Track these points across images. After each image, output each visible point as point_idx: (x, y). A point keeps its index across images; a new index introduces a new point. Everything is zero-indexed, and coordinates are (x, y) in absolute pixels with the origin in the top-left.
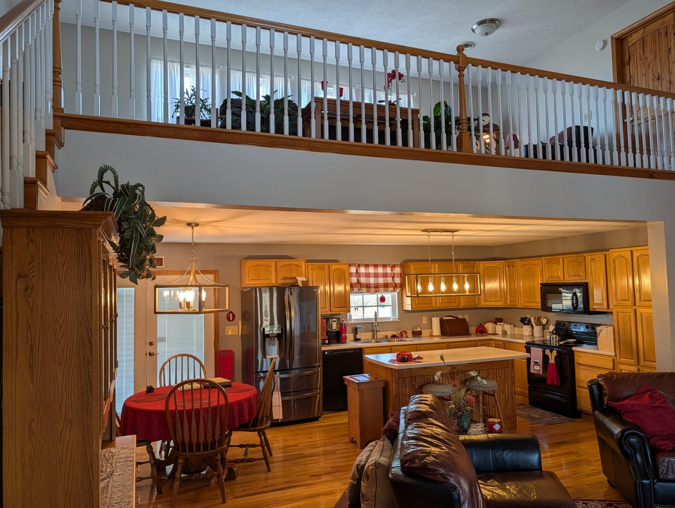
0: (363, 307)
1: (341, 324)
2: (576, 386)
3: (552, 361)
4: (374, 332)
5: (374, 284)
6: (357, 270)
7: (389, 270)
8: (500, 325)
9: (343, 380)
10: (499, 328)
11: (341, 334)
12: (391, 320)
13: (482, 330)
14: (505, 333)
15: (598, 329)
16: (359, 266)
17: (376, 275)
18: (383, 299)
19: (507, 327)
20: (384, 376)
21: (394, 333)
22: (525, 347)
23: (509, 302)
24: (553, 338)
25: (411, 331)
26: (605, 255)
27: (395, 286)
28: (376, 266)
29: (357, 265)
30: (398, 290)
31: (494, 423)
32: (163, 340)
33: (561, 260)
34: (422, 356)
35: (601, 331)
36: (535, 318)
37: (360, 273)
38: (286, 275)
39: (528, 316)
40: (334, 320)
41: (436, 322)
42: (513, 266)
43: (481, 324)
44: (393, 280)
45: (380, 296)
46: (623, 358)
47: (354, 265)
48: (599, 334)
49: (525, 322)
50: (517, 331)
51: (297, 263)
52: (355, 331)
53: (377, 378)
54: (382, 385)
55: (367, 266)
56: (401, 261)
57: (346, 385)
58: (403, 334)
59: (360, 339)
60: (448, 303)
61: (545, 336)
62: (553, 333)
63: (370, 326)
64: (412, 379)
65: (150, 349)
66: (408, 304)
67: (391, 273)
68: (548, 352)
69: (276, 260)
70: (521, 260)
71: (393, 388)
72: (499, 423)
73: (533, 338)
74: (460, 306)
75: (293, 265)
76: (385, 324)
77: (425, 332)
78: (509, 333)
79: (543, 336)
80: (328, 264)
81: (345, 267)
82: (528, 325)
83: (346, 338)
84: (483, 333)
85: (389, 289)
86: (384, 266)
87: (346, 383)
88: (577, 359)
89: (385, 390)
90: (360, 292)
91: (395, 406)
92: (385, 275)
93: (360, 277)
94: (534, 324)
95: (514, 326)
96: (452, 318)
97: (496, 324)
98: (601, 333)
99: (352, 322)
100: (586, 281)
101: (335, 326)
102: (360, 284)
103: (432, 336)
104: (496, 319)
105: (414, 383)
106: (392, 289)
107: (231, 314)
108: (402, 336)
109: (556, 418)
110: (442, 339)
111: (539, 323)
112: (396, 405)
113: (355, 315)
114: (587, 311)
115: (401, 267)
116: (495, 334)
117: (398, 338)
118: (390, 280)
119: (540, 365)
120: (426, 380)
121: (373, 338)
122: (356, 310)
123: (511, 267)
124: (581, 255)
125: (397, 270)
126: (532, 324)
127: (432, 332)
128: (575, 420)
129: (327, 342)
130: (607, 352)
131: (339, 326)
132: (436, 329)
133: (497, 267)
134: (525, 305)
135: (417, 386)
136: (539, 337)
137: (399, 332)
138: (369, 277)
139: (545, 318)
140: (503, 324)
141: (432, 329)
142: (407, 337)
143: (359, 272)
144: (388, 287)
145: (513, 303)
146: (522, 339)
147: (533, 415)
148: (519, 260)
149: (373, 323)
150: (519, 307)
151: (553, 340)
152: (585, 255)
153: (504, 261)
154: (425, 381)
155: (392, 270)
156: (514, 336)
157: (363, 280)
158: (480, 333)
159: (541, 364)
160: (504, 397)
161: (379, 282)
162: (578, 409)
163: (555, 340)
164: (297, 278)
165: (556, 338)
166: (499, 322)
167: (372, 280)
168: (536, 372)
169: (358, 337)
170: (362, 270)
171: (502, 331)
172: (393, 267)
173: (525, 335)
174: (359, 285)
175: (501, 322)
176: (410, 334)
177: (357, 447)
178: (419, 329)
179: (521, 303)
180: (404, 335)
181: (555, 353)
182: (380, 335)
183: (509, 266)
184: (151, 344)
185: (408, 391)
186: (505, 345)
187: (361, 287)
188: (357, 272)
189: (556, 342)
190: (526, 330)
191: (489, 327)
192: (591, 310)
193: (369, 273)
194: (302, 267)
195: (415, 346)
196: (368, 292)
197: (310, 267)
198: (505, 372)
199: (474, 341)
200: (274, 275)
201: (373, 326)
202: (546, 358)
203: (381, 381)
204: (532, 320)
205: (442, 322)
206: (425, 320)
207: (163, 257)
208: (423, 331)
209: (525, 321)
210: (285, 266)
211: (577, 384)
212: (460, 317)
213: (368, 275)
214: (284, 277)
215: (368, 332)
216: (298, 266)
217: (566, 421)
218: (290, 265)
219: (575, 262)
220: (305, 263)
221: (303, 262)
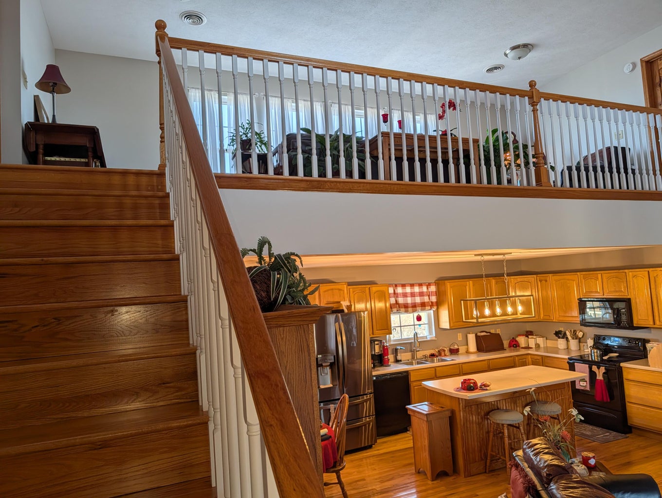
0: (401, 326)
1: (384, 347)
2: (626, 402)
3: (600, 377)
4: (414, 352)
5: (412, 303)
6: (394, 291)
7: (424, 289)
8: (532, 338)
10: (532, 342)
11: (383, 357)
12: (428, 339)
13: (514, 344)
14: (538, 346)
15: (648, 346)
16: (396, 286)
17: (413, 295)
18: (419, 318)
19: (540, 341)
20: (448, 404)
21: (432, 352)
22: (568, 362)
23: (542, 316)
24: (594, 352)
25: (448, 349)
26: (649, 271)
27: (432, 305)
28: (412, 285)
29: (394, 285)
30: (435, 308)
31: (589, 458)
33: (599, 276)
34: (488, 383)
35: (652, 348)
36: (571, 331)
37: (397, 293)
38: (329, 300)
39: (562, 329)
40: (376, 343)
41: (472, 338)
42: (546, 281)
43: (513, 338)
44: (429, 299)
45: (416, 314)
47: (390, 285)
48: (650, 351)
49: (560, 335)
50: (550, 343)
51: (339, 287)
52: (396, 351)
53: (442, 408)
54: (448, 414)
55: (403, 286)
56: (435, 279)
59: (401, 361)
61: (582, 349)
62: (593, 348)
63: (408, 346)
64: (478, 407)
66: (445, 323)
67: (427, 292)
68: (594, 368)
69: (318, 285)
70: (554, 274)
71: (460, 416)
72: (594, 457)
73: (571, 353)
75: (335, 289)
76: (424, 343)
77: (462, 349)
78: (542, 346)
79: (580, 349)
80: (369, 286)
81: (383, 288)
82: (563, 338)
83: (389, 360)
84: (516, 347)
85: (427, 308)
86: (420, 285)
88: (625, 375)
89: (452, 419)
90: (398, 312)
91: (464, 434)
92: (421, 294)
93: (397, 297)
94: (570, 338)
95: (546, 339)
96: (486, 334)
97: (528, 338)
98: (652, 349)
99: (392, 343)
100: (628, 297)
101: (377, 349)
102: (399, 304)
103: (468, 352)
104: (527, 332)
106: (429, 308)
108: (440, 354)
109: (610, 435)
110: (478, 357)
111: (575, 336)
113: (394, 337)
114: (631, 327)
115: (435, 285)
116: (528, 348)
117: (437, 357)
118: (426, 299)
119: (586, 381)
121: (413, 358)
122: (394, 330)
123: (544, 282)
124: (621, 271)
125: (433, 288)
126: (567, 338)
127: (468, 349)
128: (627, 435)
130: (657, 369)
131: (382, 349)
132: (472, 346)
133: (529, 282)
134: (561, 319)
137: (437, 350)
138: (407, 297)
139: (581, 331)
140: (535, 337)
141: (467, 345)
142: (445, 355)
143: (396, 292)
144: (425, 306)
145: (546, 317)
146: (558, 354)
147: (584, 432)
148: (552, 274)
149: (411, 343)
150: (554, 321)
151: (594, 354)
152: (626, 271)
153: (535, 276)
154: (489, 409)
155: (427, 289)
156: (547, 349)
157: (401, 300)
158: (513, 347)
159: (588, 379)
161: (416, 302)
162: (629, 425)
163: (596, 355)
164: (341, 302)
165: (597, 352)
166: (530, 335)
167: (409, 300)
168: (582, 388)
169: (399, 358)
170: (400, 290)
171: (535, 345)
172: (429, 285)
173: (559, 348)
174: (397, 305)
175: (532, 335)
176: (447, 353)
177: (427, 478)
178: (456, 347)
179: (556, 317)
180: (443, 354)
181: (603, 369)
182: (420, 354)
183: (541, 281)
185: (474, 418)
186: (543, 361)
187: (399, 307)
188: (394, 293)
190: (561, 343)
191: (522, 340)
192: (635, 325)
193: (406, 293)
194: (344, 291)
195: (458, 365)
196: (407, 312)
197: (351, 290)
198: (562, 394)
199: (511, 356)
200: (317, 300)
201: (412, 346)
202: (592, 375)
203: (447, 410)
204: (568, 333)
205: (478, 338)
206: (460, 337)
208: (460, 347)
209: (558, 334)
210: (328, 290)
211: (627, 399)
212: (493, 331)
213: (405, 295)
214: (327, 302)
215: (407, 352)
216: (340, 290)
217: (619, 438)
218: (332, 289)
219: (615, 277)
220: (347, 287)
221: (345, 286)
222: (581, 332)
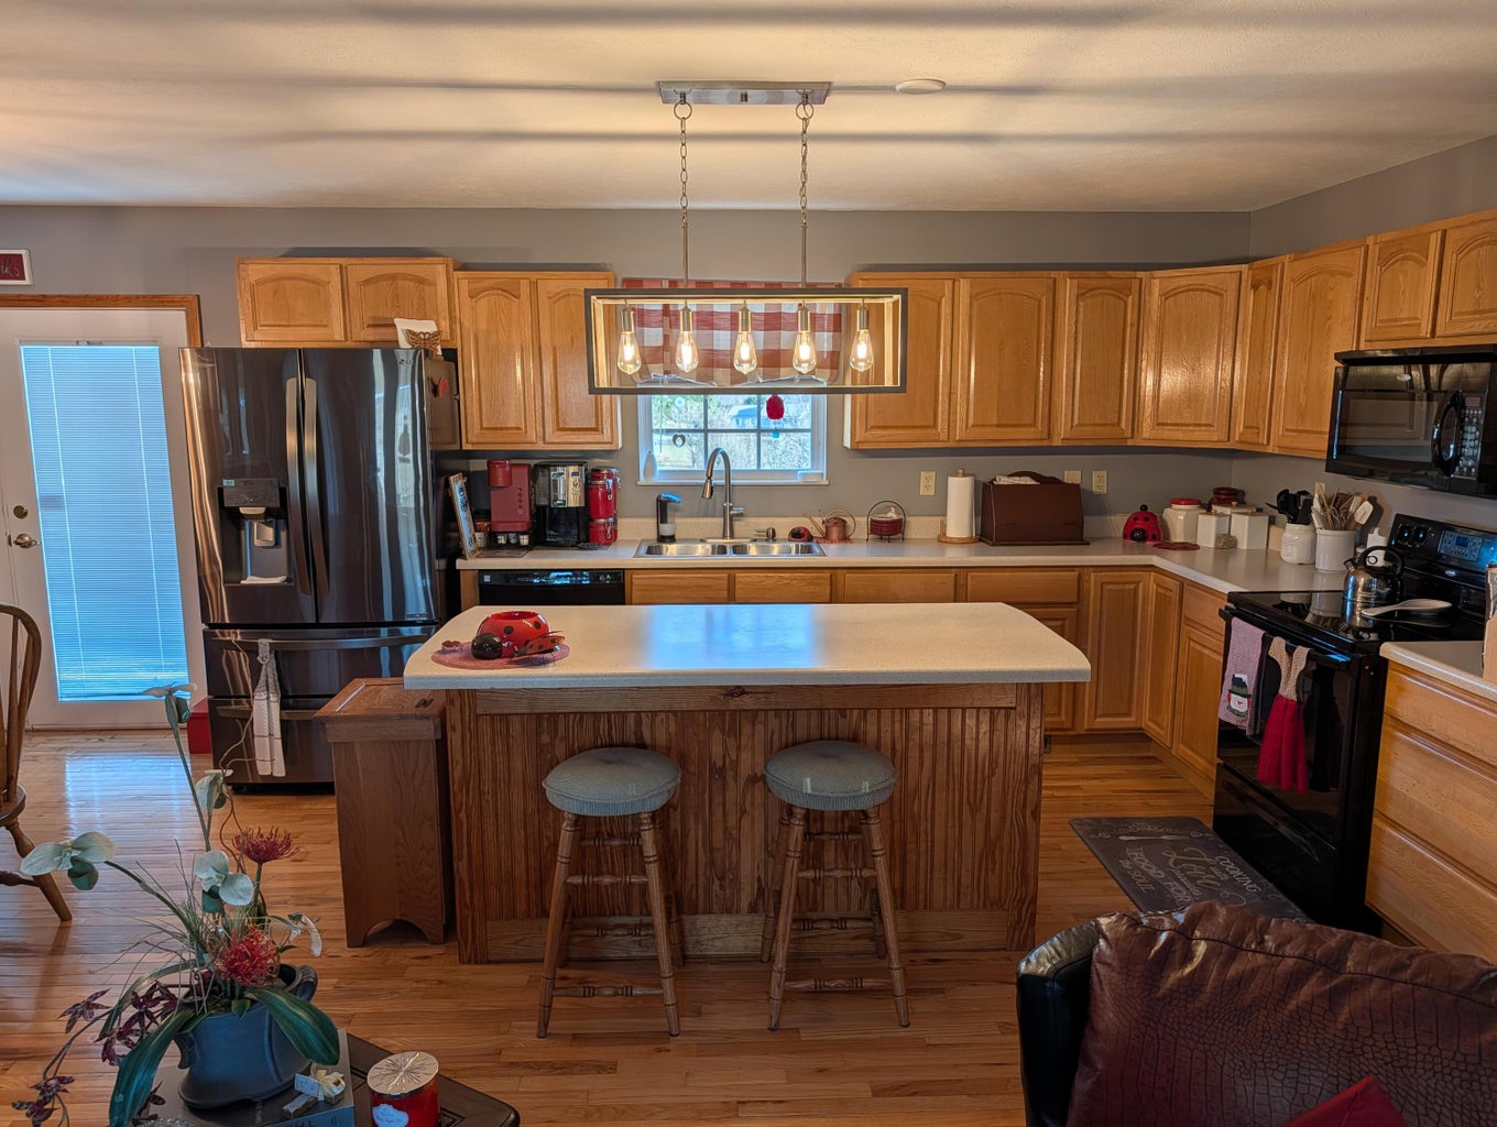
0: (706, 431)
2: (1377, 813)
3: (1288, 690)
8: (1221, 514)
10: (1207, 529)
11: (591, 520)
12: (802, 479)
13: (1143, 530)
14: (1227, 544)
16: (674, 286)
18: (776, 412)
19: (1242, 525)
21: (803, 523)
22: (1221, 613)
23: (1239, 428)
25: (866, 521)
29: (666, 284)
32: (54, 502)
36: (1328, 499)
38: (379, 314)
41: (960, 491)
42: (1271, 284)
43: (1152, 507)
51: (421, 271)
52: (663, 510)
56: (849, 274)
58: (838, 530)
59: (672, 539)
60: (998, 426)
62: (1359, 566)
65: (17, 527)
69: (342, 261)
70: (1300, 254)
74: (1049, 437)
75: (405, 277)
76: (773, 493)
77: (918, 527)
78: (1243, 545)
80: (532, 275)
82: (1299, 521)
83: (616, 530)
84: (1143, 539)
88: (1392, 698)
92: (773, 321)
93: (676, 324)
94: (1318, 522)
95: (1270, 523)
97: (1209, 511)
99: (657, 480)
103: (943, 540)
104: (1217, 492)
108: (824, 536)
110: (970, 555)
113: (671, 459)
116: (1185, 547)
117: (809, 541)
119: (1247, 696)
122: (679, 441)
123: (1263, 288)
126: (1312, 522)
127: (942, 527)
132: (959, 517)
134: (1287, 442)
137: (822, 520)
139: (1371, 500)
140: (1233, 511)
141: (944, 515)
142: (842, 540)
144: (779, 365)
145: (1255, 436)
150: (1270, 450)
153: (1244, 267)
159: (1251, 690)
160: (980, 828)
165: (1367, 589)
166: (1220, 503)
167: (724, 340)
168: (1233, 720)
169: (670, 529)
171: (1218, 538)
173: (1286, 558)
174: (669, 354)
175: (1228, 504)
176: (860, 526)
178: (892, 515)
179: (1277, 438)
180: (836, 534)
181: (1302, 658)
182: (747, 527)
183: (1255, 287)
184: (20, 513)
188: (667, 310)
190: (1292, 541)
191: (1178, 519)
194: (435, 284)
197: (466, 286)
199: (1072, 567)
200: (337, 310)
202: (1269, 671)
204: (1317, 503)
205: (983, 492)
206: (929, 485)
207: (23, 252)
208: (910, 520)
209: (1293, 507)
210: (377, 280)
211: (1379, 804)
212: (1071, 477)
213: (707, 321)
214: (374, 318)
215: (714, 516)
216: (421, 281)
218: (393, 277)
220: (448, 273)
221: (441, 269)
222: (1366, 504)
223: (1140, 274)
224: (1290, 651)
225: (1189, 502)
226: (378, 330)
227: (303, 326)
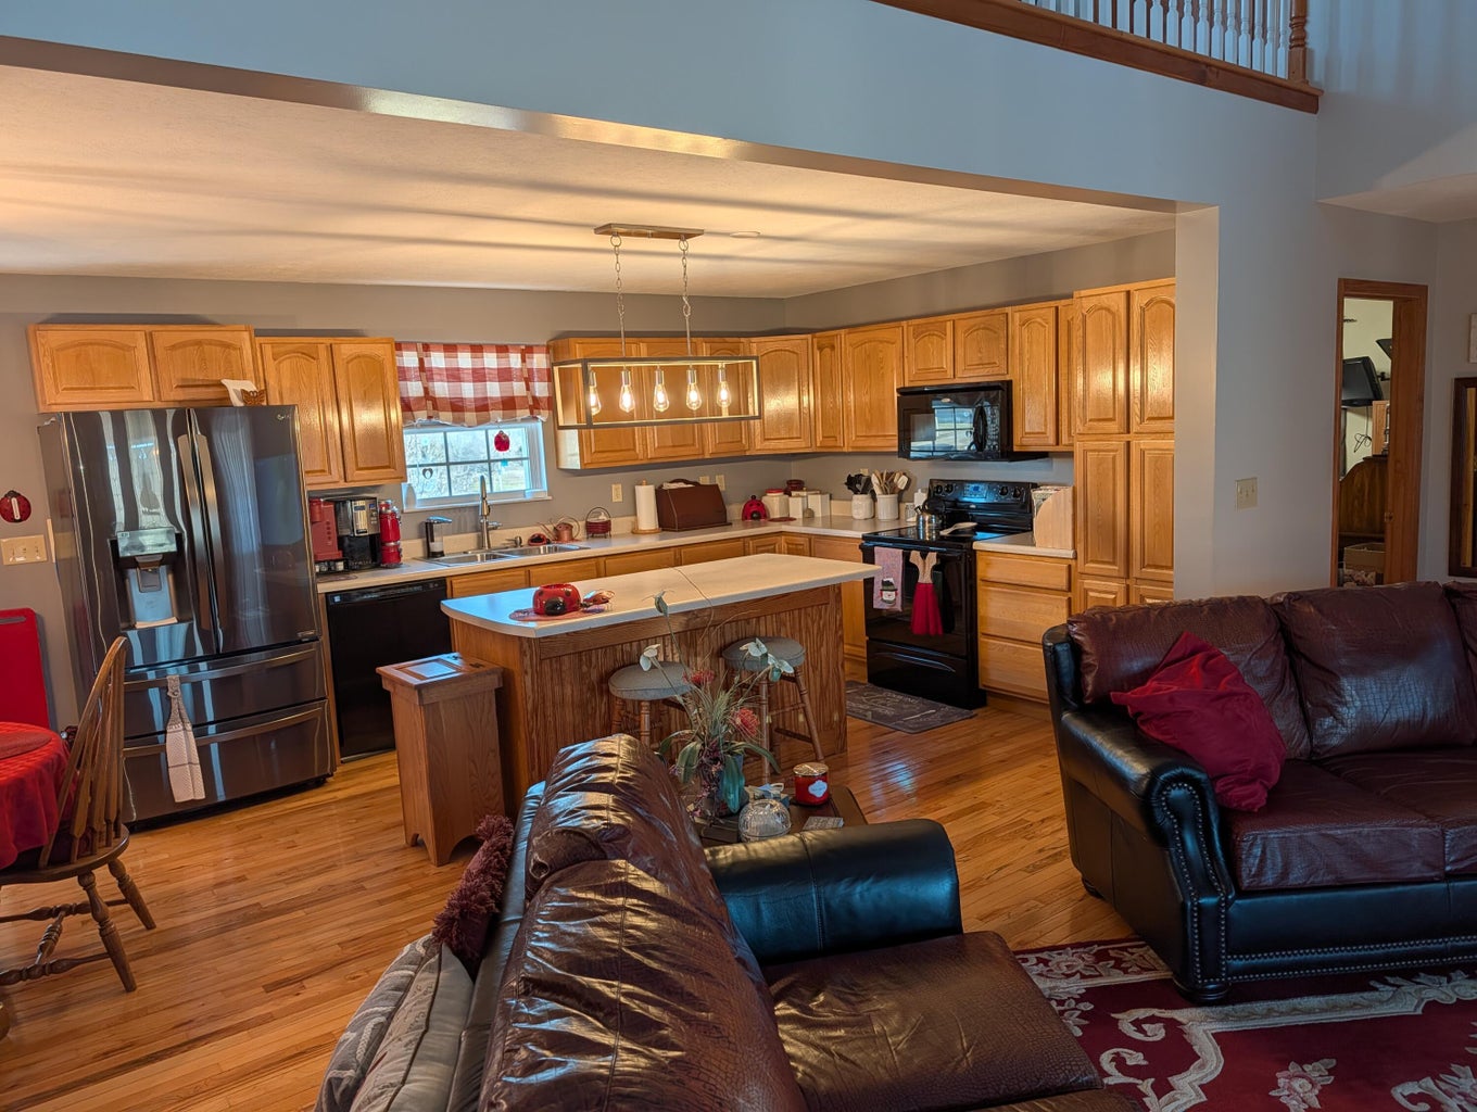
0: (448, 464)
1: (382, 517)
2: (979, 634)
3: (925, 578)
4: (482, 532)
5: (476, 400)
6: (421, 361)
7: (515, 360)
8: (798, 496)
9: (379, 677)
10: (796, 505)
11: (383, 544)
12: (529, 498)
13: (755, 512)
14: (809, 515)
15: (1036, 495)
16: (426, 347)
17: (479, 375)
18: (502, 443)
19: (816, 502)
20: (499, 655)
21: (538, 530)
22: (861, 547)
23: (820, 438)
24: (924, 522)
25: (582, 524)
26: (1057, 308)
27: (535, 405)
28: (477, 349)
29: (420, 346)
30: (544, 416)
31: (811, 780)
33: (949, 325)
34: (605, 594)
35: (1044, 500)
36: (882, 475)
37: (431, 370)
38: (192, 376)
39: (865, 472)
40: (360, 503)
41: (646, 496)
42: (833, 347)
43: (754, 497)
44: (528, 389)
45: (493, 433)
46: (1092, 561)
47: (411, 346)
48: (1039, 506)
49: (857, 486)
50: (837, 508)
51: (226, 337)
52: (428, 532)
53: (477, 666)
54: (494, 682)
55: (450, 348)
56: (550, 338)
57: (388, 693)
58: (561, 533)
59: (442, 554)
60: (674, 446)
61: (903, 517)
62: (923, 510)
63: (469, 516)
64: (580, 658)
66: (571, 451)
67: (521, 369)
68: (915, 556)
69: (148, 328)
70: (852, 330)
71: (525, 686)
72: (824, 777)
73: (875, 525)
74: (703, 454)
75: (210, 343)
76: (513, 508)
77: (619, 525)
78: (818, 514)
79: (899, 518)
80: (328, 341)
81: (381, 351)
82: (864, 492)
83: (399, 552)
84: (759, 518)
85: (519, 412)
86: (502, 349)
87: (386, 686)
88: (983, 570)
89: (504, 697)
90: (432, 424)
91: (534, 736)
92: (505, 375)
93: (430, 379)
94: (878, 491)
95: (831, 498)
96: (682, 485)
97: (790, 495)
98: (1044, 503)
99: (418, 507)
100: (1008, 378)
101: (363, 522)
102: (434, 400)
103: (635, 532)
104: (790, 482)
105: (585, 669)
106: (526, 413)
107: (14, 500)
108: (558, 538)
109: (934, 712)
110: (661, 539)
111: (889, 486)
112: (538, 735)
113: (424, 489)
114: (1008, 453)
115: (548, 352)
116: (788, 519)
117: (549, 542)
118: (518, 388)
119: (896, 590)
120: (619, 655)
121: (480, 546)
122: (428, 473)
123: (827, 350)
124: (997, 311)
125: (539, 361)
126: (873, 493)
127: (636, 523)
128: (974, 712)
129: (340, 566)
130: (1054, 551)
131: (374, 521)
132: (647, 515)
133: (794, 352)
134: (860, 444)
135: (594, 676)
136: (888, 522)
137: (551, 527)
138: (459, 380)
139: (904, 474)
140: (805, 494)
141: (636, 515)
142: (572, 539)
143: (426, 365)
144: (514, 408)
145: (830, 442)
146: (851, 529)
147: (880, 710)
148: (847, 330)
149: (476, 508)
150: (845, 450)
151: (924, 526)
152: (1008, 310)
153: (809, 336)
154: (615, 660)
155: (524, 361)
156: (830, 521)
157: (441, 389)
158: (753, 518)
159: (899, 586)
160: (818, 679)
161: (489, 395)
162: (981, 687)
163: (928, 527)
164: (224, 382)
165: (930, 522)
166: (795, 489)
167: (468, 390)
168: (886, 606)
169: (436, 546)
170: (437, 360)
171: (804, 512)
172: (527, 351)
173: (856, 517)
174: (430, 403)
175: (801, 489)
176: (579, 530)
177: (429, 859)
178: (603, 518)
179: (850, 440)
180: (565, 535)
181: (932, 559)
182: (499, 538)
183: (821, 349)
185: (568, 691)
186: (811, 547)
187: (435, 407)
188: (422, 367)
189: (931, 531)
190: (860, 504)
191: (773, 502)
192: (1016, 449)
193: (458, 369)
194: (240, 349)
195: (593, 562)
196: (459, 422)
197: (268, 350)
198: (820, 618)
199: (738, 539)
200: (145, 374)
201: (478, 517)
202: (910, 571)
203: (492, 672)
204: (875, 480)
205: (661, 495)
206: (617, 494)
208: (613, 520)
209: (857, 484)
210: (183, 345)
211: (981, 629)
212: (705, 480)
213: (454, 375)
214: (183, 380)
215: (465, 533)
216: (226, 346)
217: (955, 718)
218: (199, 343)
219: (983, 329)
220: (251, 339)
221: (246, 335)
222: (903, 477)
223: (742, 340)
224: (924, 556)
225: (778, 491)
226: (187, 390)
227: (108, 388)
